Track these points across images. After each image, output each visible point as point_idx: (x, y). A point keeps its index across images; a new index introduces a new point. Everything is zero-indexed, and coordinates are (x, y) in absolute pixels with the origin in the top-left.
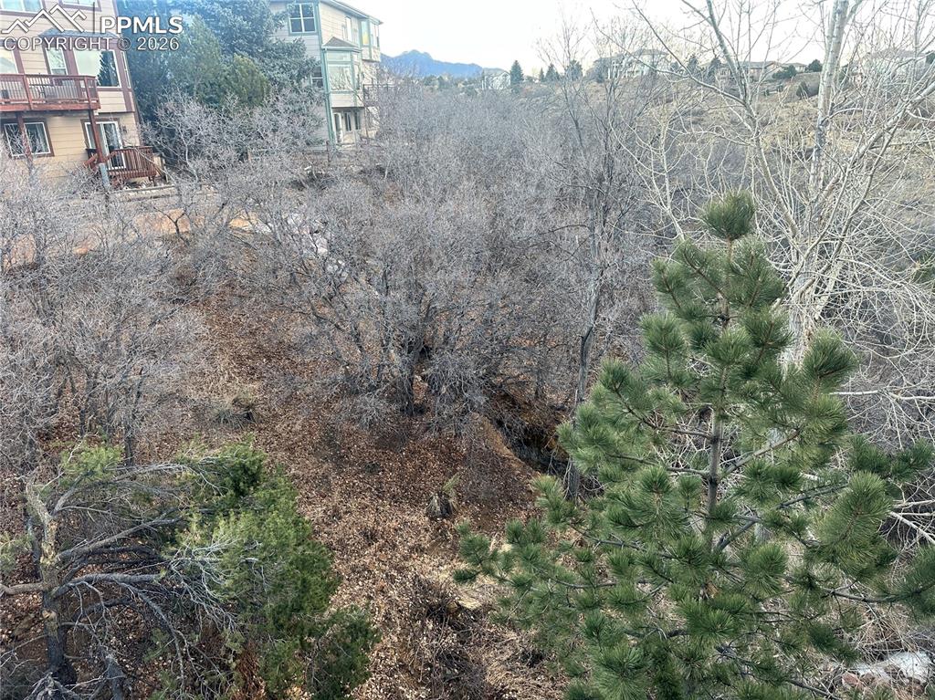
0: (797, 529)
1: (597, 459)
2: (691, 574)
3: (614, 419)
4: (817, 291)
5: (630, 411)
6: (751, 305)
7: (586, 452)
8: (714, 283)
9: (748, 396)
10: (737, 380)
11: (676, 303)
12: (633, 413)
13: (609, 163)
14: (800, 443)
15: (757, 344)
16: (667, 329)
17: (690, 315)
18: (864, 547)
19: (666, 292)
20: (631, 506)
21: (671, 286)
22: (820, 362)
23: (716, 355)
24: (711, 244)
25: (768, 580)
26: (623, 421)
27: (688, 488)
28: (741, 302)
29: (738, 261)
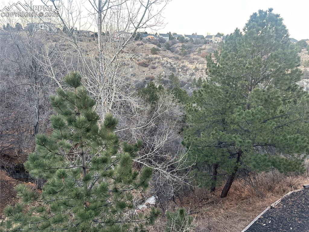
0: (111, 175)
1: (39, 172)
2: (79, 202)
3: (44, 156)
4: (109, 101)
5: (50, 151)
6: (85, 108)
7: (35, 171)
8: (72, 102)
9: (88, 138)
10: (84, 133)
11: (61, 110)
12: (51, 152)
13: (33, 61)
14: (106, 149)
15: (89, 121)
16: (58, 120)
17: (66, 114)
18: (128, 174)
19: (56, 107)
20: (54, 186)
21: (58, 105)
22: (108, 123)
23: (76, 126)
24: (69, 90)
25: (103, 195)
26: (48, 155)
27: (75, 173)
28: (82, 108)
29: (78, 95)
